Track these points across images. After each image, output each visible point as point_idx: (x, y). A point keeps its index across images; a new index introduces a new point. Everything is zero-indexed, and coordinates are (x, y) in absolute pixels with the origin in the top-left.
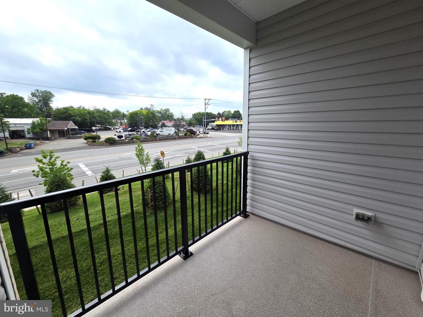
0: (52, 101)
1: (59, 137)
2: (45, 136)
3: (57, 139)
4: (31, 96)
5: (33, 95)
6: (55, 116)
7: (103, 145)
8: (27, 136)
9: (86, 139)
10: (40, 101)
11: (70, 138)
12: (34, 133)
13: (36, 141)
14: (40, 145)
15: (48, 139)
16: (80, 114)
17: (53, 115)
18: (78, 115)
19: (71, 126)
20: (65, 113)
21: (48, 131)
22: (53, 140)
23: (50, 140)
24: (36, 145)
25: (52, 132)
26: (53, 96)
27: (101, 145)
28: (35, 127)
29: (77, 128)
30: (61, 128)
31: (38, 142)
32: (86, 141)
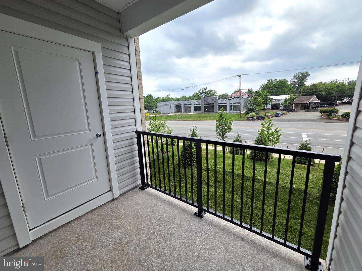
0: (307, 80)
1: (301, 109)
2: (291, 108)
3: (298, 111)
4: (293, 78)
5: (295, 77)
6: (303, 93)
7: (338, 120)
8: (281, 108)
9: (321, 112)
10: (298, 81)
11: (308, 111)
12: (285, 106)
13: (283, 112)
14: (285, 114)
15: (292, 111)
16: (327, 88)
17: (302, 92)
18: (325, 89)
19: (313, 100)
20: (313, 88)
21: (294, 105)
22: (295, 112)
23: (293, 112)
24: (282, 114)
25: (297, 105)
26: (309, 75)
27: (336, 120)
28: (286, 101)
29: (319, 101)
30: (304, 102)
31: (284, 112)
32: (321, 115)
